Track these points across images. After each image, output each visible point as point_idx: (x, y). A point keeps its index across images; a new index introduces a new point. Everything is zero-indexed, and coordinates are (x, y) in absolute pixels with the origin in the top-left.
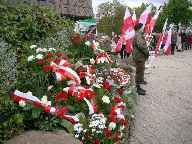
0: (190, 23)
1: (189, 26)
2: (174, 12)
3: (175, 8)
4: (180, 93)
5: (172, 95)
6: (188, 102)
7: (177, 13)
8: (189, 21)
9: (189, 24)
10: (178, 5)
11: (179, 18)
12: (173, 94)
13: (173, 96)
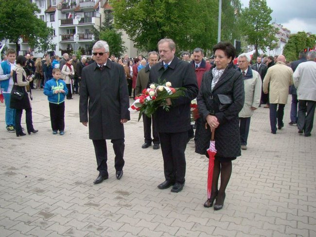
0: (39, 41)
1: (37, 46)
2: (8, 18)
3: (10, 10)
4: (25, 167)
5: (12, 174)
6: (41, 180)
7: (15, 21)
8: (37, 38)
9: (37, 42)
10: (16, 6)
11: (17, 30)
12: (13, 171)
13: (15, 174)
